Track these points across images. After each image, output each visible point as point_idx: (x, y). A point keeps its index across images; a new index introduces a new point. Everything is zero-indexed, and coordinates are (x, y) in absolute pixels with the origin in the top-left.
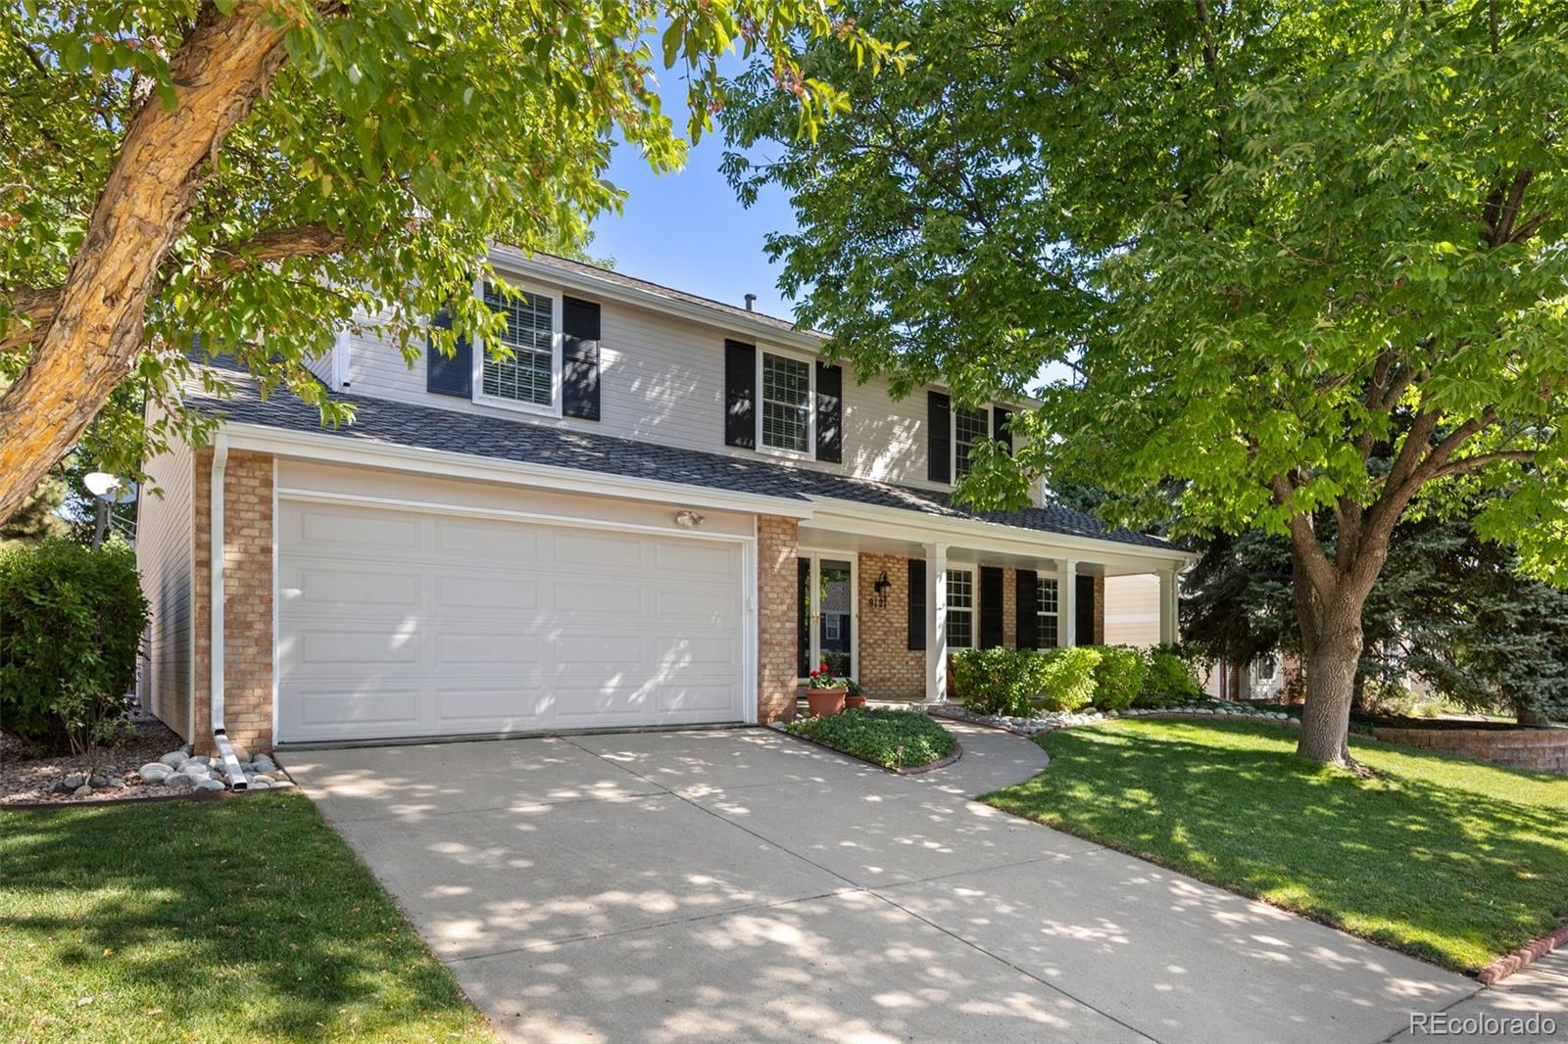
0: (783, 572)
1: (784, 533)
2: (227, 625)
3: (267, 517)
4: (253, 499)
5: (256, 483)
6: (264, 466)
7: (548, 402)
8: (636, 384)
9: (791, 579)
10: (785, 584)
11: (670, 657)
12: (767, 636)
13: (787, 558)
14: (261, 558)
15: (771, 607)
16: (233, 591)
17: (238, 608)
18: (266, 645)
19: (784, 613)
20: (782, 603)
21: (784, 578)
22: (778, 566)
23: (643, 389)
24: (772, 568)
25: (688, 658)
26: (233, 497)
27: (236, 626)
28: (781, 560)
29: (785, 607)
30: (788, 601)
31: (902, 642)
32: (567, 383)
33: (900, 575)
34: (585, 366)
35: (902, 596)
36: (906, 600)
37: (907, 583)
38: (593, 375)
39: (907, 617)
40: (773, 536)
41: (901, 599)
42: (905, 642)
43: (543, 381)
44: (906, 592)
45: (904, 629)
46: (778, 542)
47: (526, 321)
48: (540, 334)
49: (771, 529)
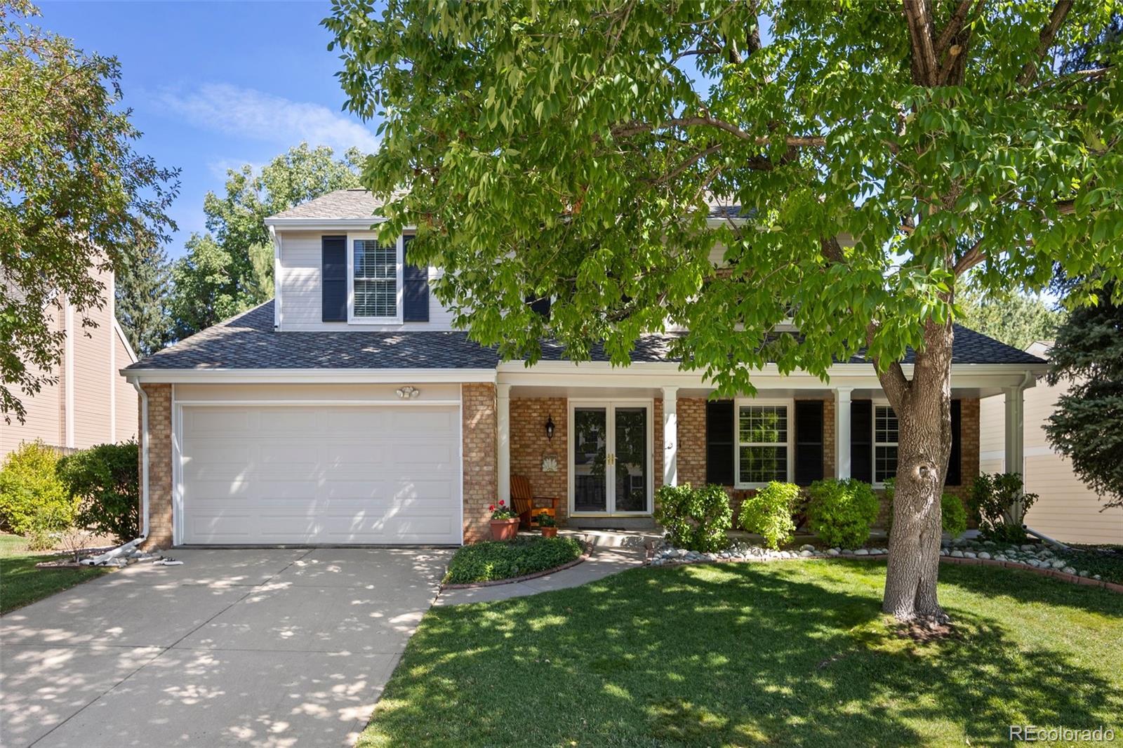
0: (481, 426)
1: (481, 394)
2: (150, 479)
3: (169, 418)
4: (161, 409)
5: (162, 399)
6: (166, 390)
7: (395, 314)
9: (488, 431)
10: (483, 436)
14: (165, 441)
15: (471, 454)
16: (152, 460)
17: (156, 470)
18: (169, 488)
19: (483, 459)
20: (480, 451)
21: (482, 431)
22: (475, 421)
24: (472, 424)
25: (414, 496)
26: (153, 409)
27: (154, 479)
28: (478, 417)
29: (483, 454)
31: (699, 478)
32: (406, 298)
33: (697, 415)
34: (416, 284)
35: (699, 435)
36: (704, 439)
37: (704, 423)
38: (422, 289)
39: (705, 454)
40: (474, 398)
41: (699, 439)
42: (703, 479)
43: (392, 299)
44: (704, 431)
45: (702, 467)
46: (477, 403)
47: (380, 259)
48: (387, 267)
49: (472, 393)
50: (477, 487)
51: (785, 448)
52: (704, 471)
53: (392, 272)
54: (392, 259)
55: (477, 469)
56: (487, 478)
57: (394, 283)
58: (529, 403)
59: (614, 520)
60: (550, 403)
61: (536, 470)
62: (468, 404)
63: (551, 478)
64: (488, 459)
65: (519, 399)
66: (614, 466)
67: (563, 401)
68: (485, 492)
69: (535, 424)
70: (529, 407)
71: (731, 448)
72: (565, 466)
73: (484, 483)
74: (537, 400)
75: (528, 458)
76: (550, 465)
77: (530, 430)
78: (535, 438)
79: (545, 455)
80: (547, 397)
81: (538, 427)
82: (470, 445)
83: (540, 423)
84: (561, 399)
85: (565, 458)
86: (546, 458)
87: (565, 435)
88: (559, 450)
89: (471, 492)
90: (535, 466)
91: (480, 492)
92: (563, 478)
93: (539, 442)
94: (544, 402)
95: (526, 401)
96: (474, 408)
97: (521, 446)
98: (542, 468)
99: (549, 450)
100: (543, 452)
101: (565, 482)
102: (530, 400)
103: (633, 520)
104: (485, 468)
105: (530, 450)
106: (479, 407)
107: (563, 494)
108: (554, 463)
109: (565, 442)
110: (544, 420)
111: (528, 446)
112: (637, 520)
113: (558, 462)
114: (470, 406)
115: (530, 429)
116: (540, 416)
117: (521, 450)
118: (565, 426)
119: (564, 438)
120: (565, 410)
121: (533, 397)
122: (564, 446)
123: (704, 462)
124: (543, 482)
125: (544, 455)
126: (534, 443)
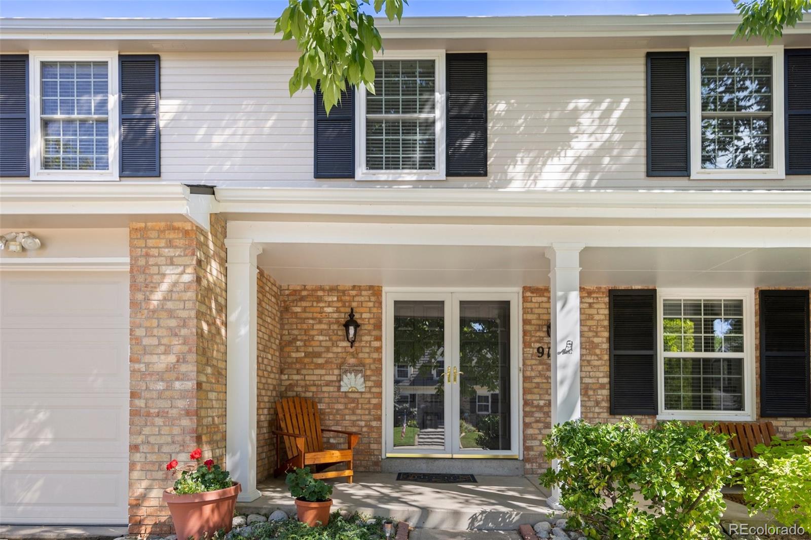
0: (170, 305)
1: (170, 244)
7: (106, 166)
8: (202, 131)
9: (184, 314)
10: (173, 323)
11: (20, 433)
12: (140, 403)
13: (175, 284)
15: (147, 358)
19: (171, 368)
20: (166, 353)
21: (171, 314)
22: (157, 296)
23: (209, 135)
24: (147, 300)
25: (48, 435)
28: (164, 287)
29: (172, 359)
30: (177, 349)
31: (597, 403)
32: (124, 144)
33: (593, 311)
34: (142, 123)
35: (596, 340)
36: (606, 346)
37: (606, 323)
38: (150, 130)
39: (607, 369)
40: (154, 252)
41: (596, 346)
42: (605, 404)
43: (103, 147)
44: (606, 334)
45: (602, 386)
46: (161, 260)
47: (84, 89)
48: (95, 100)
49: (150, 243)
50: (159, 421)
51: (740, 361)
52: (606, 392)
53: (103, 104)
54: (102, 88)
55: (161, 386)
56: (181, 404)
57: (106, 122)
58: (320, 293)
59: (457, 463)
60: (354, 293)
61: (331, 389)
62: (142, 262)
63: (353, 400)
64: (184, 368)
65: (305, 288)
66: (457, 384)
67: (376, 292)
68: (177, 430)
69: (330, 324)
70: (319, 299)
71: (651, 361)
72: (379, 384)
73: (174, 412)
74: (332, 290)
75: (317, 372)
76: (352, 382)
77: (321, 332)
78: (329, 344)
79: (345, 367)
80: (348, 284)
81: (335, 327)
82: (146, 341)
83: (337, 322)
84: (371, 288)
85: (379, 371)
86: (346, 372)
87: (379, 338)
88: (367, 361)
89: (147, 430)
90: (328, 384)
91: (165, 430)
92: (374, 401)
93: (335, 350)
94: (344, 292)
95: (315, 290)
96: (154, 270)
97: (307, 355)
98: (340, 387)
99: (352, 361)
100: (342, 364)
101: (379, 406)
102: (322, 289)
103: (489, 463)
104: (177, 385)
105: (320, 361)
106: (164, 269)
107: (374, 424)
108: (360, 379)
109: (379, 350)
110: (344, 318)
111: (318, 355)
112: (494, 463)
113: (366, 378)
114: (147, 266)
115: (322, 330)
116: (338, 311)
117: (307, 360)
118: (378, 326)
119: (376, 344)
120: (379, 304)
121: (327, 284)
122: (375, 355)
123: (606, 380)
124: (341, 406)
125: (343, 368)
126: (328, 350)
